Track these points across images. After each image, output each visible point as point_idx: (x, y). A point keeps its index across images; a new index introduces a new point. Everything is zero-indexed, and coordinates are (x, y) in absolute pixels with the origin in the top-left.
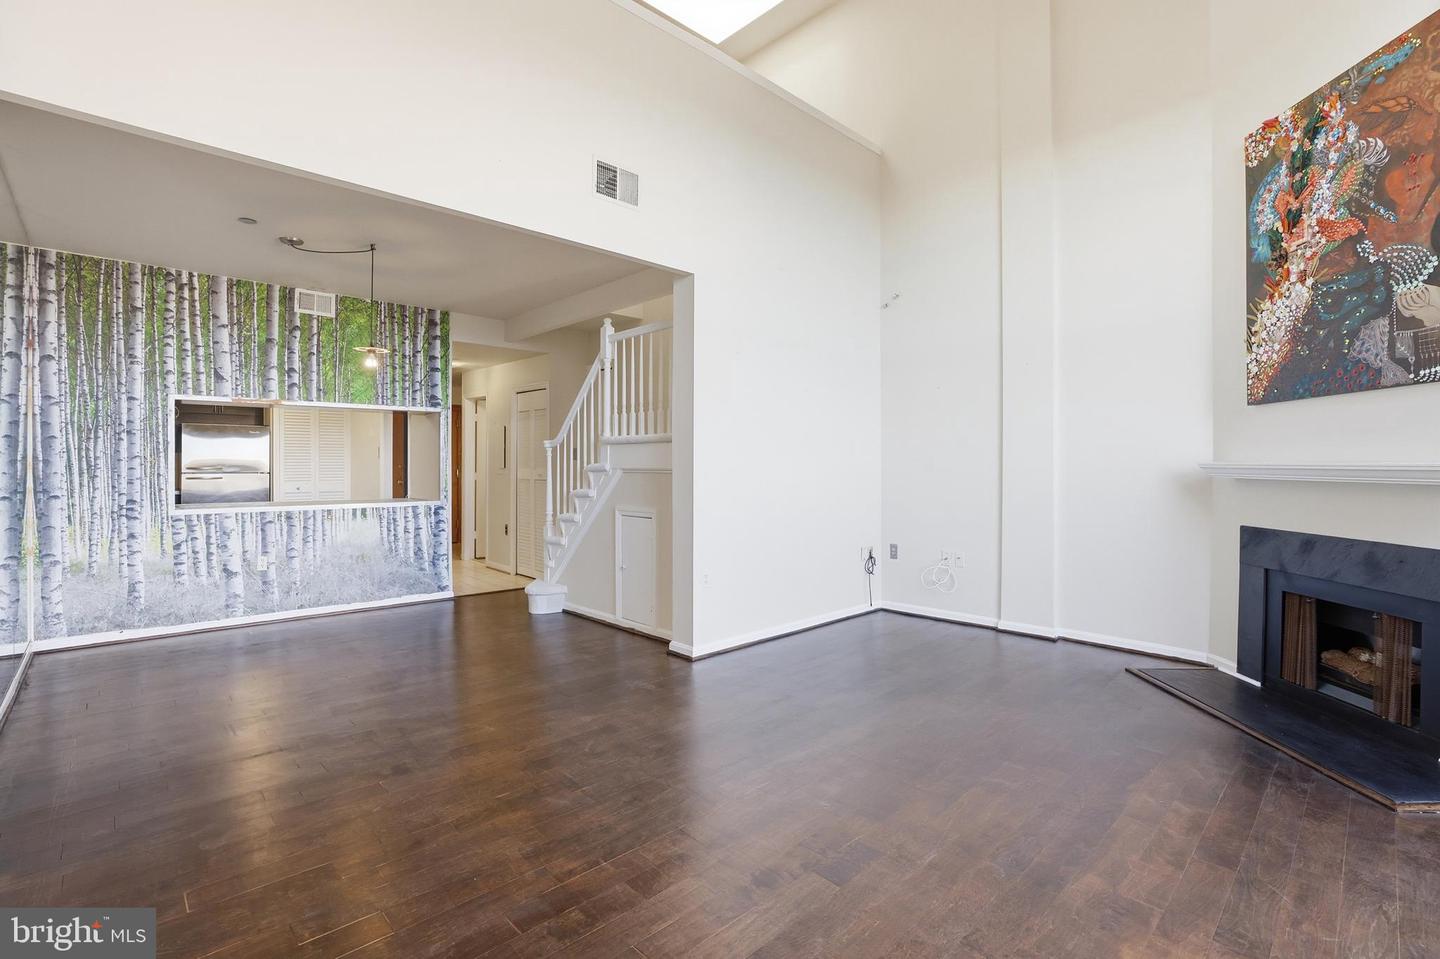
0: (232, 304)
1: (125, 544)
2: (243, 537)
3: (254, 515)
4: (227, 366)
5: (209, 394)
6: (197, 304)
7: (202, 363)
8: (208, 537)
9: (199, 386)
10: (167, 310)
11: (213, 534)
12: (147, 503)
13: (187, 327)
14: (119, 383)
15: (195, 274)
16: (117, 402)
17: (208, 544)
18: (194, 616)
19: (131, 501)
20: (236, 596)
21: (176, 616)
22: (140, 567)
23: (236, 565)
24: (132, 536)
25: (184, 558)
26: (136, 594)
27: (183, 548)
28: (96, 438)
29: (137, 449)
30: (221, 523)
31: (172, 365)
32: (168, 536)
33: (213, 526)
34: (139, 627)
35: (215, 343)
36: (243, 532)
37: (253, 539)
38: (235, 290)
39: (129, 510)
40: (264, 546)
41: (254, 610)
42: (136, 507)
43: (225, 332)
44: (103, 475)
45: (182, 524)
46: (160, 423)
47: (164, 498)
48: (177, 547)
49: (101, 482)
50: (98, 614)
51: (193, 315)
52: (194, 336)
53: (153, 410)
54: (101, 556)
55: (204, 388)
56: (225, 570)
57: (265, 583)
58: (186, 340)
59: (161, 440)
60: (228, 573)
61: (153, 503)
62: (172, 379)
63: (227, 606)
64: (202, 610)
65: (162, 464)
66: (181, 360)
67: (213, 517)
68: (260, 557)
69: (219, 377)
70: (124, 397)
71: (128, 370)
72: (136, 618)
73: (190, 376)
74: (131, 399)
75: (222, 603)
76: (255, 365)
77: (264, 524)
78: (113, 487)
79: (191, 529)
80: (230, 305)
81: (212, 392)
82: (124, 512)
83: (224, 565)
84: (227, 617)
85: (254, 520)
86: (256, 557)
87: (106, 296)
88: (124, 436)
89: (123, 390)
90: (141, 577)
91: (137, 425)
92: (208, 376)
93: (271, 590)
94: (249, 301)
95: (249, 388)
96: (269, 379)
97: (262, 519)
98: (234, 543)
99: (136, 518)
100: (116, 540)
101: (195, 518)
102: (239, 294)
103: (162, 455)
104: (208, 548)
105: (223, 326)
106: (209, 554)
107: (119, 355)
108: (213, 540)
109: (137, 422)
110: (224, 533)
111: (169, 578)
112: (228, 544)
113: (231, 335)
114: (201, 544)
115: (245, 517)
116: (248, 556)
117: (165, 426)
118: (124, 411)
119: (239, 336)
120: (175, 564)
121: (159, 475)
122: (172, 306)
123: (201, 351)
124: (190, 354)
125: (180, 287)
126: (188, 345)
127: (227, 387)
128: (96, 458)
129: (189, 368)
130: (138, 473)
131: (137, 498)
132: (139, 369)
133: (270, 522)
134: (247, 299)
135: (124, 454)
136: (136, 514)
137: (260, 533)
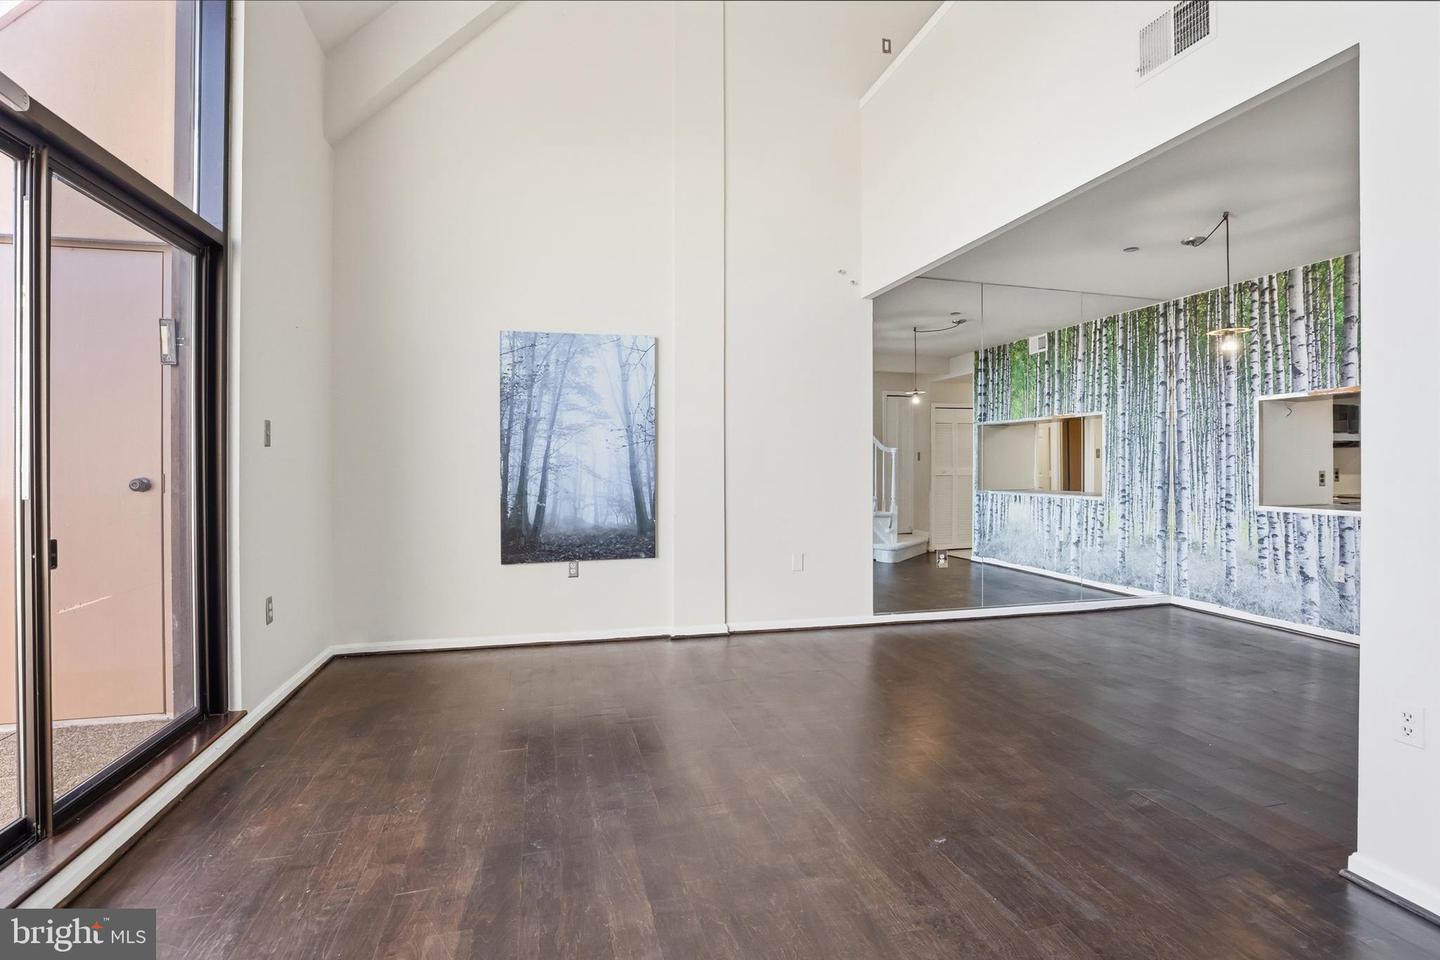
0: (1308, 292)
1: (1224, 532)
2: (1320, 541)
3: (1331, 519)
4: (1303, 359)
5: (1287, 391)
6: (1276, 305)
7: (1281, 362)
8: (1287, 536)
9: (1279, 384)
10: (1253, 318)
11: (1291, 534)
12: (1239, 497)
13: (1268, 331)
14: (1221, 393)
15: (1274, 275)
16: (1219, 409)
17: (1287, 543)
18: (1276, 612)
19: (1228, 495)
20: (1312, 603)
21: (1260, 607)
22: (1234, 554)
23: (1312, 570)
24: (1229, 526)
25: (1266, 553)
26: (1231, 577)
27: (1266, 541)
28: (1207, 441)
29: (1232, 449)
30: (1298, 523)
31: (1257, 369)
32: (1254, 530)
33: (1291, 525)
34: (1233, 607)
35: (1293, 338)
36: (1320, 536)
37: (1330, 545)
38: (1310, 276)
39: (1225, 504)
40: (1343, 555)
41: (1330, 624)
42: (1232, 500)
43: (1302, 324)
44: (1210, 470)
45: (1264, 520)
46: (1249, 425)
47: (1251, 494)
48: (1261, 541)
49: (1210, 478)
50: (1207, 587)
51: (1273, 316)
52: (1274, 336)
53: (1243, 413)
54: (1209, 541)
55: (1283, 387)
56: (1302, 573)
57: (1342, 597)
58: (1267, 342)
59: (1249, 440)
60: (1306, 578)
61: (1243, 497)
62: (1257, 381)
63: (1304, 611)
64: (1280, 608)
65: (1250, 463)
66: (1264, 362)
67: (1291, 516)
68: (1337, 567)
69: (1297, 372)
70: (1224, 404)
71: (1226, 380)
72: (1231, 599)
73: (1271, 376)
74: (1228, 405)
75: (1298, 606)
76: (1332, 352)
77: (1342, 530)
78: (1217, 482)
79: (1272, 525)
80: (1306, 294)
81: (1290, 389)
82: (1224, 504)
83: (1301, 568)
84: (1303, 622)
85: (1331, 524)
86: (1333, 565)
87: (1211, 321)
88: (1224, 438)
89: (1223, 399)
90: (1234, 563)
91: (1233, 428)
92: (1287, 373)
93: (1350, 607)
94: (1325, 284)
95: (1326, 379)
96: (1347, 365)
97: (1340, 523)
98: (1311, 545)
99: (1231, 510)
100: (1218, 527)
101: (1275, 515)
102: (1314, 279)
103: (1250, 454)
104: (1287, 547)
105: (1300, 319)
106: (1287, 553)
107: (1220, 369)
108: (1291, 540)
109: (1232, 425)
110: (1302, 534)
111: (1255, 568)
112: (1305, 545)
113: (1307, 326)
114: (1280, 542)
115: (1322, 519)
116: (1325, 562)
117: (1251, 427)
118: (1224, 416)
119: (1315, 324)
120: (1260, 557)
121: (1248, 472)
122: (1256, 314)
123: (1281, 350)
124: (1270, 355)
125: (1262, 294)
126: (1269, 347)
127: (1304, 381)
128: (1207, 457)
129: (1270, 370)
130: (1233, 470)
131: (1232, 493)
132: (1233, 378)
133: (1350, 528)
134: (1323, 281)
135: (1224, 454)
136: (1231, 507)
137: (1338, 539)
